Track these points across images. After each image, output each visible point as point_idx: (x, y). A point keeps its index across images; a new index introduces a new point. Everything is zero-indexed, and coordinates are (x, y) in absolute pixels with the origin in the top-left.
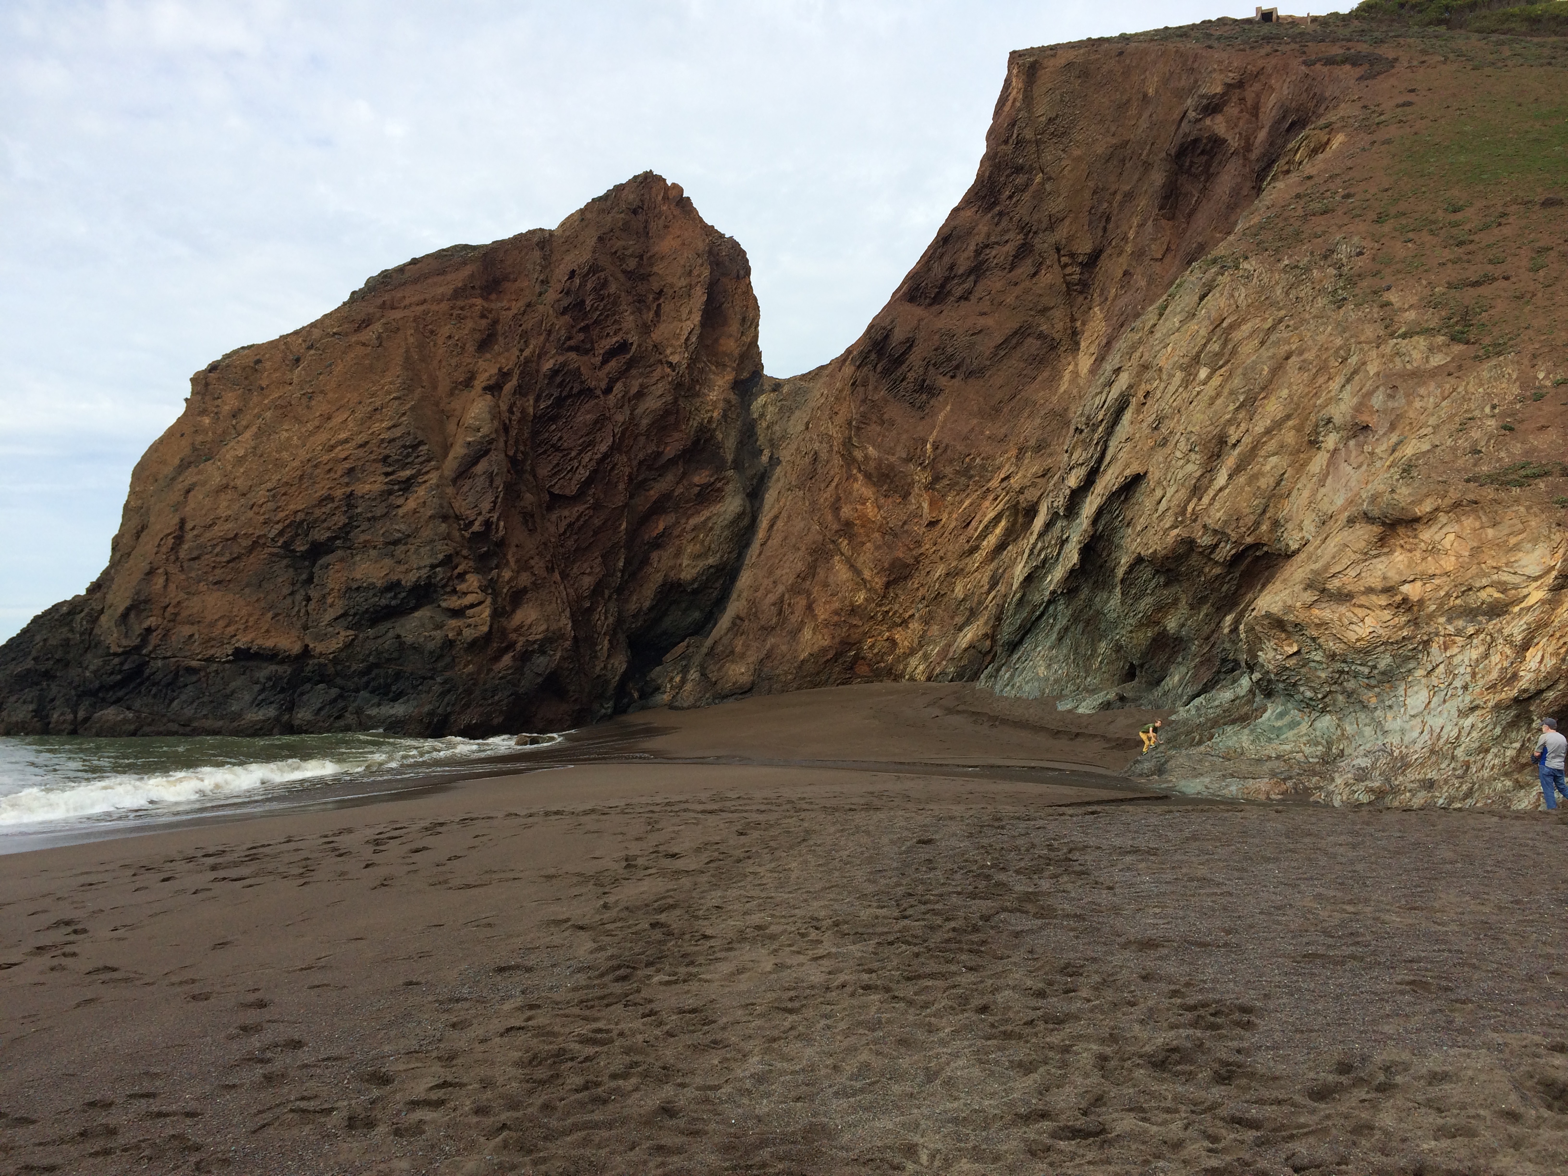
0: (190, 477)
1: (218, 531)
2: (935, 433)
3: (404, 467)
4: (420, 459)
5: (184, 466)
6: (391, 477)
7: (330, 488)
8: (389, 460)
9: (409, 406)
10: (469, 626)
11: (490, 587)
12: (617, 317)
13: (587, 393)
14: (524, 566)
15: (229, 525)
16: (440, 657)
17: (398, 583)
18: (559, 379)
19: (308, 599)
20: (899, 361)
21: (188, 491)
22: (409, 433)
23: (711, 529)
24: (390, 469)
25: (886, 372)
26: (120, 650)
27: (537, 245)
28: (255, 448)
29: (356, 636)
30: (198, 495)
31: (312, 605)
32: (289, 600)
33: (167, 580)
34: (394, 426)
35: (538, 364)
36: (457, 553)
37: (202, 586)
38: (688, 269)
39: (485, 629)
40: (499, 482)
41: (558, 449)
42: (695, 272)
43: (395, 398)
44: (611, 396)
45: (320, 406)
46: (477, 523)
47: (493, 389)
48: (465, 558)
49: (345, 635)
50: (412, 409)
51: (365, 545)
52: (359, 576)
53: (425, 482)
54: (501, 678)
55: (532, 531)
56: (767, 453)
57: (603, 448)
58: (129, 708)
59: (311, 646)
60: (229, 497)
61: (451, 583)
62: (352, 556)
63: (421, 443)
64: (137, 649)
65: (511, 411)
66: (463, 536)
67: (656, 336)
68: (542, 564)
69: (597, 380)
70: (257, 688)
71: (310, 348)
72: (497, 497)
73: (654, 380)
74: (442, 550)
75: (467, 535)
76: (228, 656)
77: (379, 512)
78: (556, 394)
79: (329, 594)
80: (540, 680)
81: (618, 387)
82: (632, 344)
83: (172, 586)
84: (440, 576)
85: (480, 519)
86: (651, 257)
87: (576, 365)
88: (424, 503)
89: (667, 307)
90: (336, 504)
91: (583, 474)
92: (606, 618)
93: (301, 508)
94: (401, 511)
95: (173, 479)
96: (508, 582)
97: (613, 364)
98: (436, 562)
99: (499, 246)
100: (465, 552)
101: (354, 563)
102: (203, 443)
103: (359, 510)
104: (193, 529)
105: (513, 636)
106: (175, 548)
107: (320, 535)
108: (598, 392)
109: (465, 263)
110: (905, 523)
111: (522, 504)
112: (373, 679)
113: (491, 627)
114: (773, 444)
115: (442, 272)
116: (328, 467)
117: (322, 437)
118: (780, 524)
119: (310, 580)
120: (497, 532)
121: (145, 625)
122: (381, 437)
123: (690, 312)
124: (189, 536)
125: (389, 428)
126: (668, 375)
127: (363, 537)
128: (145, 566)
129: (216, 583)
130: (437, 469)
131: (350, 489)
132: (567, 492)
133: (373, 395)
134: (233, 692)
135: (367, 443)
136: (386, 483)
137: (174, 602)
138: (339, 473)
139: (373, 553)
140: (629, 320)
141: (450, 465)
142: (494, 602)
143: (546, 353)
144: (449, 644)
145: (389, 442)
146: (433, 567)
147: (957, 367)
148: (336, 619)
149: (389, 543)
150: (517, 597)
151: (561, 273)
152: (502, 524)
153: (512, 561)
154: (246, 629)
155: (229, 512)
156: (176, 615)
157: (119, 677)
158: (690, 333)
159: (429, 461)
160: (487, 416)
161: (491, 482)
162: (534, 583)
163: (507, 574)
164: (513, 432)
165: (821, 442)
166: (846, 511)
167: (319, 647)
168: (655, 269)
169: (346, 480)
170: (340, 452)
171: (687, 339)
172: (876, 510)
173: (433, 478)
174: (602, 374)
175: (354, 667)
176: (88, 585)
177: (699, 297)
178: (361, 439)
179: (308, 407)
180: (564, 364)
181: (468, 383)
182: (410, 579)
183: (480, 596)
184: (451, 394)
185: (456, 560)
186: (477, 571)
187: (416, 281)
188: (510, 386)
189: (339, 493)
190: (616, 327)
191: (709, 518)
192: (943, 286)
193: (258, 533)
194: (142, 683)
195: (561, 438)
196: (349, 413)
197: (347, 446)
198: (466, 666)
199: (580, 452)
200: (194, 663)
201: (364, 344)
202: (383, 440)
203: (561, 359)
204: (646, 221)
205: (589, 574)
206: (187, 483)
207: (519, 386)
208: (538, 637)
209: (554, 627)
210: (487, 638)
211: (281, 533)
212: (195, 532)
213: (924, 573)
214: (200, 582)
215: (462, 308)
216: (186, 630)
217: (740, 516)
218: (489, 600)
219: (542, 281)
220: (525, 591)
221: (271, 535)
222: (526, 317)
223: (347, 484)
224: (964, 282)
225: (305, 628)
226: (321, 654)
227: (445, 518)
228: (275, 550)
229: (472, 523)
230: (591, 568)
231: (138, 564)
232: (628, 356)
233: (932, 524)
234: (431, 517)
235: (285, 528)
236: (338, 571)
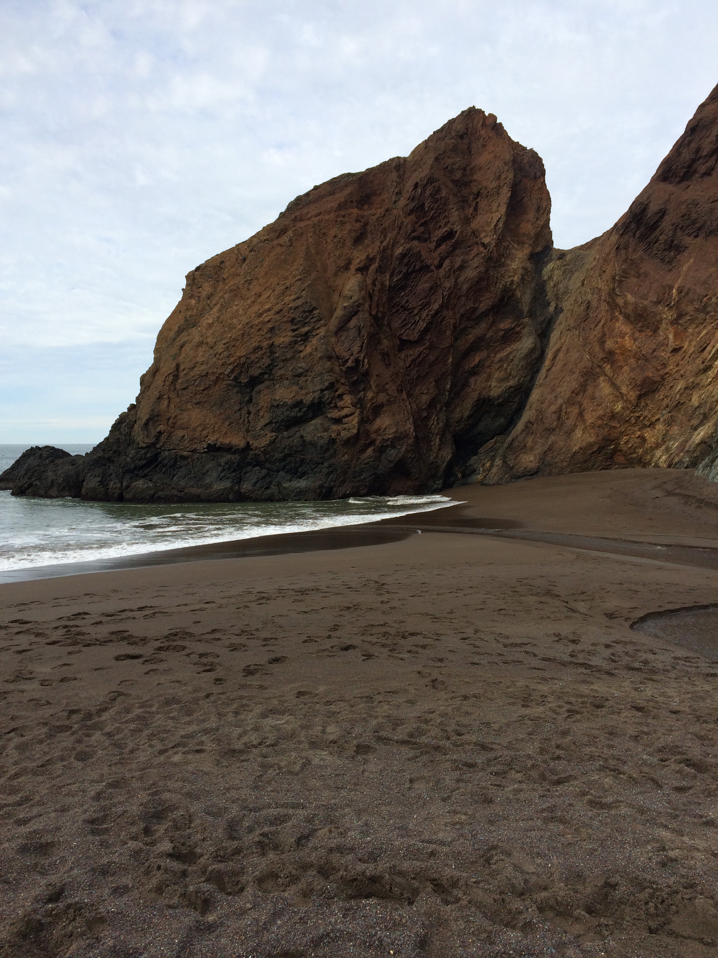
0: (184, 337)
1: (197, 371)
2: (680, 281)
3: (304, 326)
4: (314, 320)
5: (180, 331)
6: (297, 332)
7: (260, 341)
8: (295, 321)
9: (306, 284)
10: (345, 429)
11: (359, 404)
12: (446, 214)
13: (425, 268)
14: (382, 389)
15: (204, 367)
16: (327, 450)
17: (301, 402)
18: (406, 260)
19: (249, 413)
20: (654, 227)
21: (182, 347)
22: (307, 303)
23: (512, 360)
24: (295, 327)
25: (643, 238)
26: (144, 445)
27: (395, 168)
28: (218, 318)
29: (277, 436)
30: (187, 348)
31: (251, 417)
32: (238, 414)
33: (169, 402)
34: (298, 298)
35: (392, 250)
36: (338, 381)
37: (189, 406)
38: (498, 174)
39: (355, 431)
40: (364, 333)
41: (405, 309)
42: (503, 177)
43: (298, 280)
44: (441, 270)
45: (255, 288)
46: (350, 361)
47: (363, 270)
48: (343, 384)
49: (270, 435)
50: (309, 286)
51: (281, 377)
52: (278, 398)
53: (317, 334)
54: (365, 464)
55: (388, 365)
56: (553, 305)
57: (436, 306)
58: (151, 481)
59: (251, 442)
60: (204, 349)
61: (334, 402)
62: (274, 385)
63: (315, 309)
64: (154, 444)
65: (374, 284)
66: (341, 369)
67: (474, 225)
68: (394, 387)
69: (432, 259)
70: (220, 468)
71: (251, 251)
72: (363, 343)
73: (471, 257)
74: (328, 379)
75: (344, 369)
76: (204, 449)
77: (289, 356)
78: (404, 271)
79: (261, 409)
80: (392, 465)
81: (447, 263)
82: (456, 232)
83: (172, 406)
84: (327, 397)
85: (352, 358)
86: (472, 169)
87: (418, 250)
88: (316, 348)
89: (483, 204)
90: (264, 351)
91: (422, 325)
92: (438, 423)
93: (242, 355)
94: (302, 355)
95: (174, 339)
96: (371, 400)
97: (443, 247)
98: (324, 387)
99: (370, 171)
100: (343, 381)
101: (275, 389)
102: (191, 316)
103: (277, 355)
104: (184, 370)
105: (374, 436)
106: (173, 382)
107: (255, 372)
108: (433, 267)
109: (347, 186)
110: (654, 351)
111: (381, 347)
112: (288, 464)
113: (359, 430)
114: (557, 298)
115: (332, 193)
116: (258, 328)
117: (256, 308)
118: (561, 355)
119: (250, 401)
120: (363, 367)
121: (158, 430)
122: (290, 306)
123: (499, 206)
124: (182, 374)
125: (294, 300)
126: (482, 253)
127: (280, 372)
128: (156, 394)
129: (197, 404)
130: (325, 325)
131: (271, 342)
132: (412, 338)
133: (285, 279)
134: (207, 471)
135: (281, 310)
136: (293, 336)
137: (173, 416)
138: (265, 331)
139: (286, 382)
140: (455, 215)
141: (334, 323)
142: (361, 413)
143: (398, 243)
144: (333, 441)
145: (295, 309)
146: (322, 391)
147: (700, 229)
148: (265, 426)
149: (296, 376)
150: (377, 410)
151: (409, 185)
152: (366, 361)
153: (373, 387)
154: (214, 432)
155: (204, 359)
156: (175, 423)
157: (145, 461)
158: (498, 221)
159: (320, 320)
160: (356, 288)
161: (360, 332)
162: (388, 401)
163: (370, 395)
164: (375, 299)
165: (593, 294)
166: (609, 344)
167: (255, 444)
168: (475, 177)
169: (269, 335)
170: (265, 317)
171: (496, 226)
172: (632, 341)
173: (322, 331)
174: (435, 255)
175: (276, 456)
176: (128, 406)
177: (506, 194)
178: (277, 308)
179: (248, 289)
180: (409, 250)
181: (347, 267)
182: (308, 399)
183: (352, 409)
184: (336, 275)
185: (337, 386)
186: (350, 393)
187: (316, 201)
188: (373, 267)
189: (265, 344)
190: (446, 220)
191: (510, 353)
192: (690, 166)
193: (219, 371)
194: (157, 466)
195: (407, 301)
196: (271, 291)
197: (269, 313)
198: (343, 455)
199: (421, 310)
200: (185, 453)
201: (281, 246)
202: (291, 308)
203: (407, 246)
204: (470, 143)
205: (426, 394)
206: (181, 342)
207: (380, 266)
208: (390, 436)
209: (401, 430)
210: (357, 437)
211: (232, 371)
212: (185, 372)
213: (667, 387)
214: (187, 403)
215: (344, 216)
216: (180, 433)
217: (532, 351)
218: (358, 411)
219: (397, 193)
220: (382, 405)
221: (227, 373)
222: (385, 219)
223: (270, 338)
224: (707, 162)
225: (248, 431)
226: (256, 448)
227: (329, 358)
228: (229, 382)
229: (347, 361)
230: (428, 389)
231: (154, 393)
232: (453, 241)
233: (676, 350)
234: (320, 358)
235: (234, 367)
236: (266, 395)
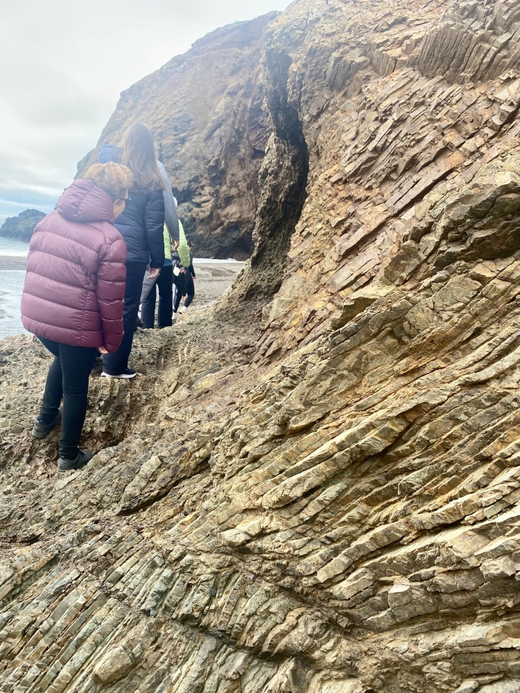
4: (190, 128)
6: (177, 137)
14: (234, 184)
16: (189, 226)
17: (177, 188)
34: (180, 111)
35: (255, 81)
36: (202, 176)
45: (156, 103)
46: (212, 161)
48: (206, 178)
50: (189, 102)
53: (191, 139)
54: (215, 238)
55: (243, 168)
61: (198, 190)
65: (239, 106)
68: (245, 185)
72: (222, 149)
75: (207, 167)
80: (234, 241)
85: (214, 159)
94: (179, 154)
96: (224, 192)
98: (191, 179)
102: (117, 122)
117: (154, 117)
120: (220, 166)
131: (159, 142)
132: (262, 149)
133: (175, 96)
135: (168, 119)
138: (157, 134)
144: (193, 219)
146: (190, 181)
149: (174, 169)
150: (229, 200)
153: (228, 182)
161: (221, 140)
169: (159, 138)
170: (158, 124)
182: (181, 187)
183: (208, 197)
184: (214, 97)
198: (200, 230)
201: (178, 72)
218: (213, 199)
220: (233, 197)
223: (159, 140)
229: (210, 161)
234: (191, 157)
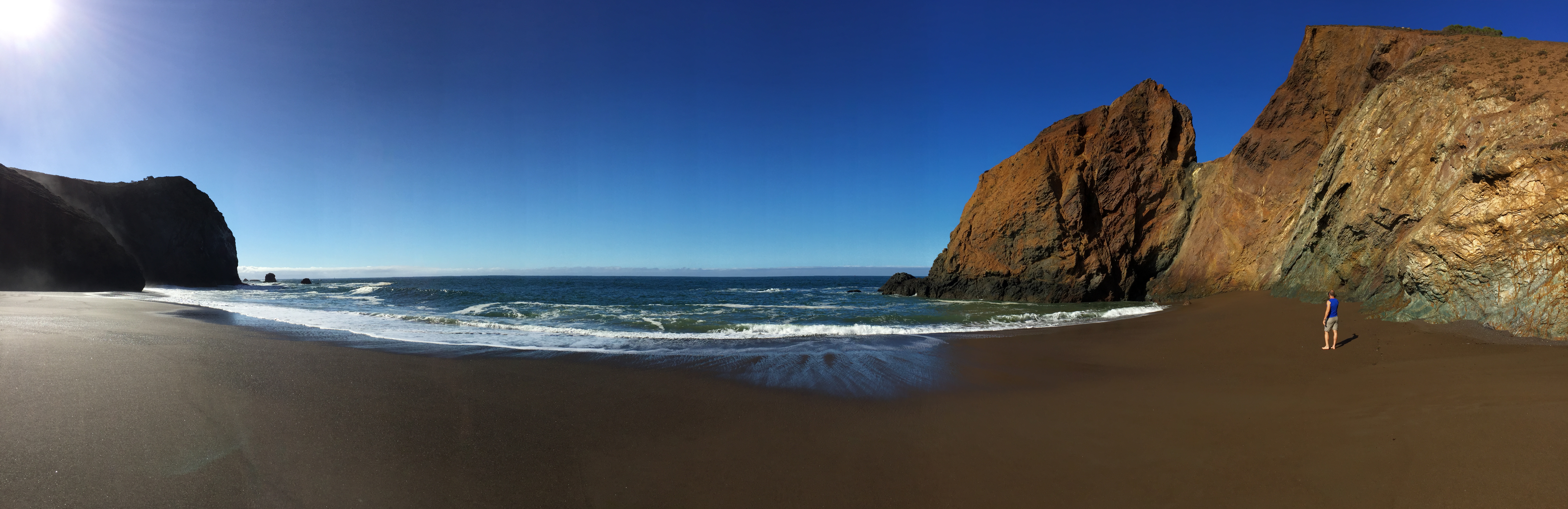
0: (975, 210)
1: (981, 229)
3: (1045, 201)
6: (1040, 205)
7: (1018, 210)
8: (1040, 199)
9: (1047, 177)
10: (1068, 263)
11: (1076, 248)
12: (1132, 138)
13: (1119, 168)
15: (986, 227)
16: (1057, 276)
18: (1107, 163)
19: (1011, 253)
21: (974, 216)
22: (1046, 188)
23: (1172, 224)
24: (1039, 203)
26: (950, 271)
27: (1102, 111)
28: (996, 198)
29: (1026, 267)
30: (977, 216)
31: (1012, 256)
32: (1004, 254)
33: (965, 247)
35: (1099, 157)
36: (1063, 234)
37: (976, 249)
38: (1164, 116)
40: (1080, 206)
41: (1107, 191)
42: (1167, 118)
43: (1042, 175)
44: (1129, 170)
45: (1018, 181)
46: (1072, 222)
47: (1080, 169)
48: (1067, 236)
49: (1022, 266)
51: (1030, 232)
52: (1027, 244)
53: (1052, 206)
54: (1081, 285)
56: (1196, 192)
57: (1125, 191)
59: (1011, 271)
60: (986, 216)
61: (1061, 247)
62: (1026, 236)
63: (1051, 191)
64: (955, 271)
65: (1087, 177)
66: (1066, 227)
67: (1148, 144)
69: (1123, 163)
70: (992, 286)
71: (1017, 160)
72: (1080, 211)
73: (1148, 162)
74: (1058, 233)
76: (983, 274)
78: (1106, 170)
79: (1017, 251)
81: (1132, 165)
82: (1138, 148)
83: (966, 249)
84: (1057, 243)
85: (1073, 220)
86: (1148, 113)
87: (1115, 157)
88: (1051, 214)
89: (1153, 133)
90: (1020, 217)
91: (1117, 201)
92: (1126, 260)
93: (1008, 218)
94: (1043, 218)
95: (970, 211)
96: (1084, 246)
97: (1130, 156)
100: (1067, 234)
101: (1026, 239)
102: (980, 198)
103: (1027, 219)
105: (1085, 267)
106: (968, 236)
107: (1015, 228)
108: (1124, 168)
109: (1073, 122)
111: (1092, 215)
112: (1032, 284)
113: (1076, 264)
114: (1199, 189)
115: (1065, 126)
116: (1018, 203)
117: (1017, 192)
118: (1201, 221)
119: (1012, 245)
120: (1080, 226)
121: (958, 263)
123: (1164, 134)
125: (1039, 186)
126: (1153, 160)
127: (1029, 229)
128: (958, 243)
129: (980, 248)
130: (1057, 201)
132: (1110, 209)
133: (1035, 175)
134: (985, 288)
135: (1031, 193)
136: (1037, 208)
137: (967, 255)
138: (1022, 205)
139: (1032, 235)
140: (1137, 138)
141: (1063, 200)
142: (1078, 254)
143: (1102, 153)
145: (1039, 192)
146: (1054, 240)
147: (1278, 155)
148: (1020, 261)
150: (1087, 252)
151: (1110, 120)
152: (1081, 222)
153: (1086, 238)
154: (989, 264)
155: (986, 222)
156: (967, 259)
157: (950, 281)
158: (1163, 142)
159: (1054, 198)
160: (1077, 179)
162: (1095, 247)
163: (1083, 243)
164: (1089, 186)
165: (1219, 187)
166: (1228, 216)
167: (1013, 271)
168: (1149, 117)
169: (1024, 207)
171: (1162, 145)
172: (1241, 215)
173: (1055, 205)
174: (1125, 160)
175: (1025, 279)
176: (943, 249)
177: (1168, 129)
178: (1029, 191)
179: (1014, 181)
180: (1109, 157)
181: (1071, 168)
182: (1045, 245)
183: (1072, 251)
184: (1064, 171)
185: (1063, 237)
186: (1071, 241)
187: (1055, 131)
188: (1087, 168)
189: (1021, 212)
190: (1132, 141)
191: (1171, 220)
193: (994, 229)
194: (956, 284)
195: (1108, 187)
196: (1026, 182)
197: (1025, 194)
198: (1066, 280)
199: (1116, 192)
200: (972, 277)
201: (1033, 156)
202: (1036, 191)
203: (1108, 155)
204: (1147, 99)
205: (1119, 242)
206: (974, 213)
207: (1092, 167)
208: (1094, 268)
209: (1102, 265)
210: (1075, 268)
211: (1001, 229)
212: (975, 230)
213: (1260, 242)
215: (1071, 139)
216: (970, 265)
217: (1184, 218)
219: (1103, 125)
221: (998, 229)
222: (1095, 140)
225: (1009, 263)
226: (1014, 274)
227: (1059, 220)
228: (1000, 235)
229: (1069, 222)
230: (1120, 240)
231: (956, 243)
232: (1137, 152)
233: (1264, 221)
234: (1053, 220)
235: (1003, 227)
236: (1021, 242)
